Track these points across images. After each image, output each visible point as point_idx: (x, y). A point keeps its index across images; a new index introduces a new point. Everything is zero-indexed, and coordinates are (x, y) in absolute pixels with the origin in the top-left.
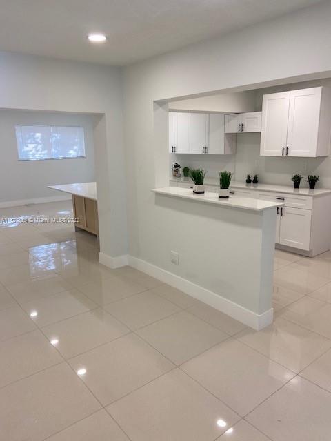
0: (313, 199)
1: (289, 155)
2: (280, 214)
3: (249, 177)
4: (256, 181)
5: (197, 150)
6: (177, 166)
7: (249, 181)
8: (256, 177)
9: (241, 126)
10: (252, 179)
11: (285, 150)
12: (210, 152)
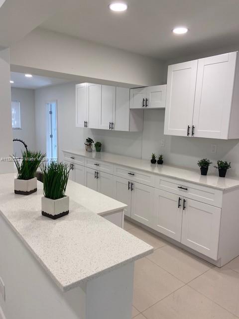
0: (224, 193)
1: (195, 136)
2: (182, 207)
3: (154, 157)
4: (161, 162)
5: (106, 126)
6: (89, 141)
7: (153, 161)
8: (161, 158)
9: (145, 102)
10: (157, 159)
11: (191, 129)
12: (117, 128)
